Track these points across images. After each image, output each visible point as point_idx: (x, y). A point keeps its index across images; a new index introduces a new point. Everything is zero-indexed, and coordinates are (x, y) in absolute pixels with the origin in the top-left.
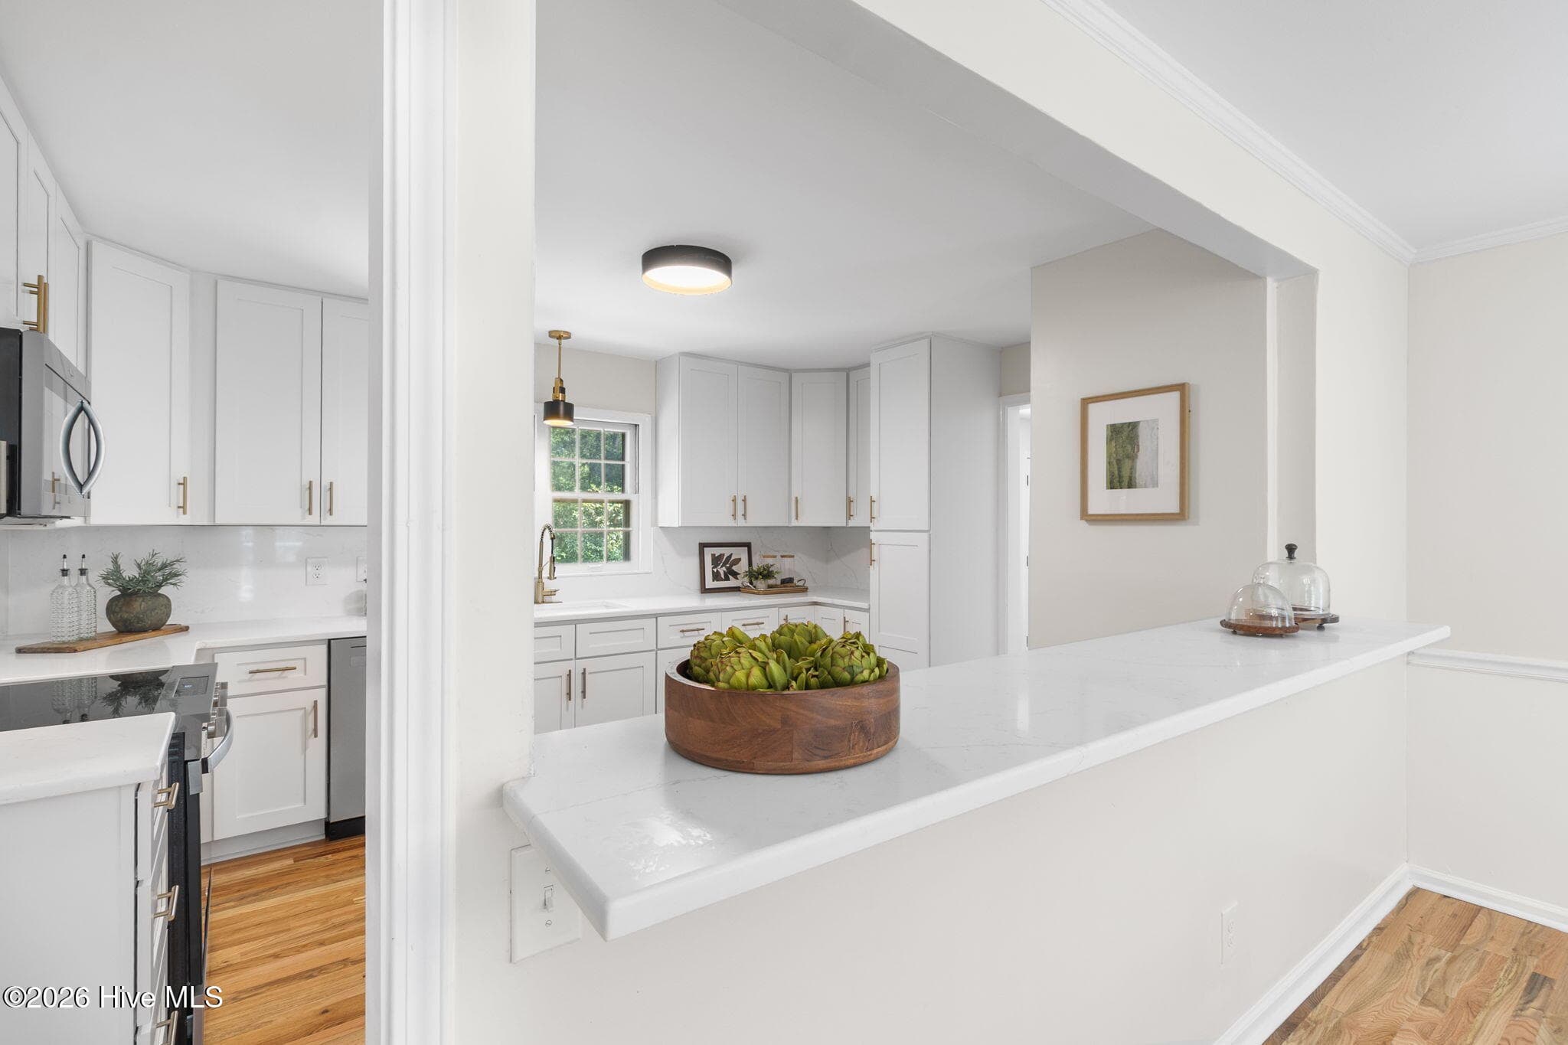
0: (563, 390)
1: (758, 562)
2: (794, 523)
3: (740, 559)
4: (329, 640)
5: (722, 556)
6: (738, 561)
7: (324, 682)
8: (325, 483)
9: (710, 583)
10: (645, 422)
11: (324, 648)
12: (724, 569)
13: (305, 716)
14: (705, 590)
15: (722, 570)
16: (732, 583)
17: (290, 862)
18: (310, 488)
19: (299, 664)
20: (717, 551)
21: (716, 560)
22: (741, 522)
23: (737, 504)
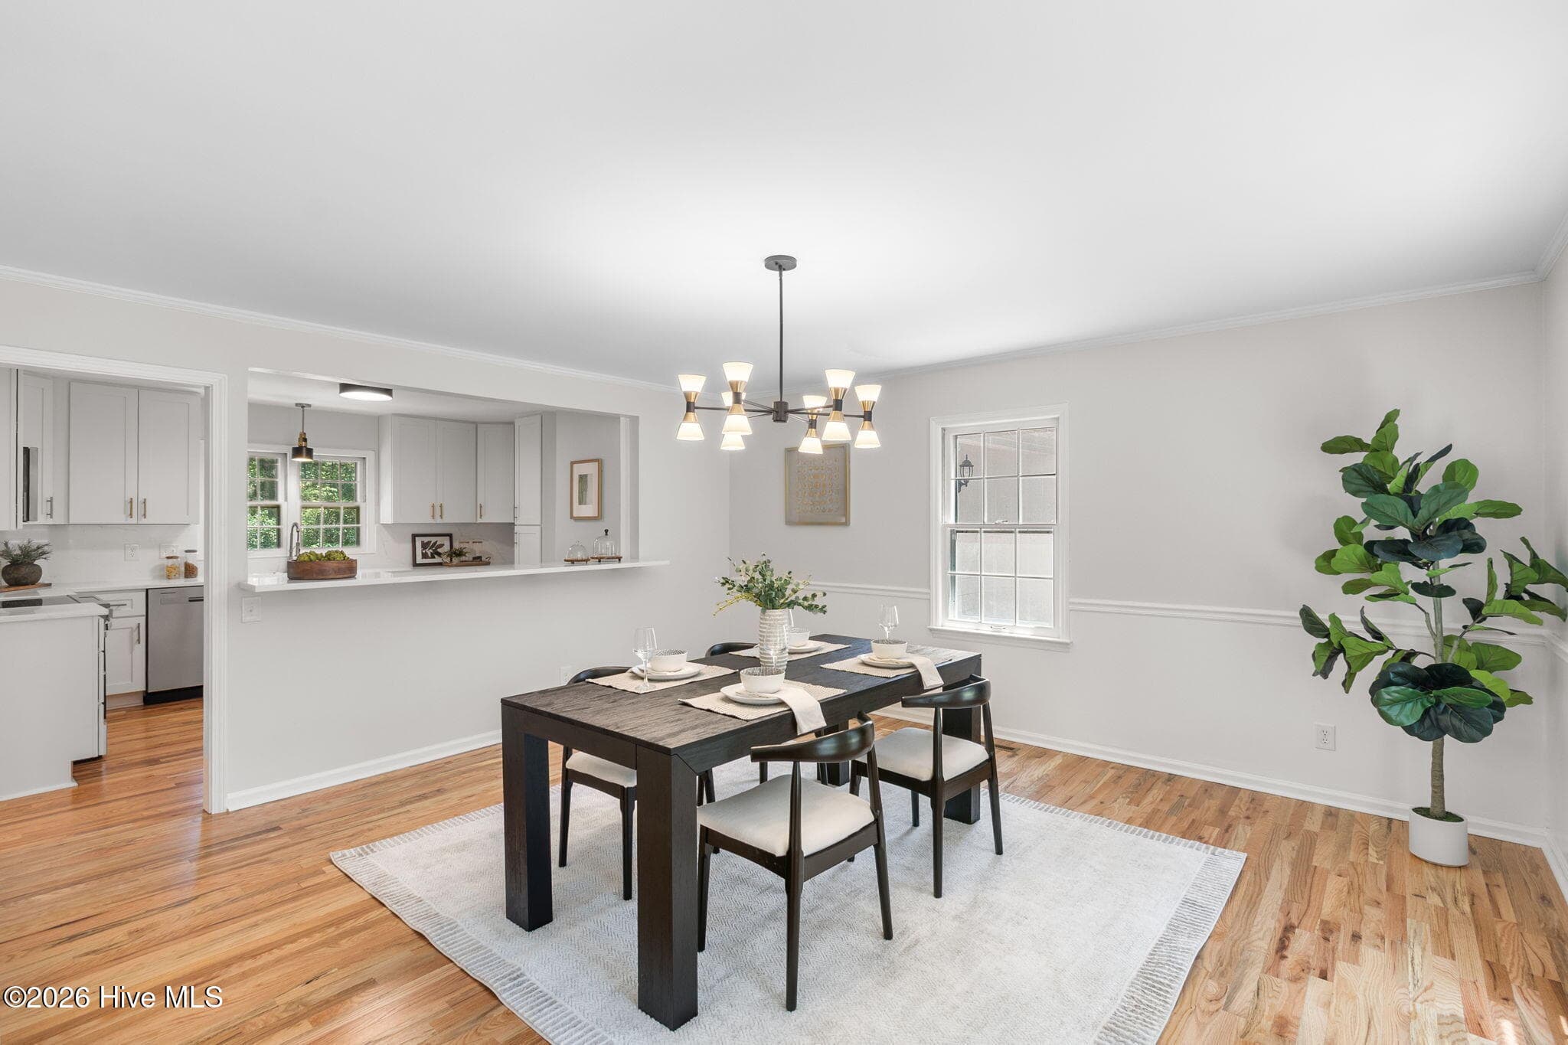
0: (305, 440)
1: (456, 546)
2: (479, 521)
3: (443, 545)
4: (147, 590)
5: (429, 542)
6: (442, 546)
7: (144, 613)
8: (141, 499)
9: (419, 560)
10: (370, 457)
11: (144, 593)
12: (431, 550)
13: (132, 633)
14: (415, 565)
15: (429, 552)
16: (437, 560)
17: (124, 712)
18: (131, 502)
19: (128, 603)
20: (426, 539)
21: (424, 546)
22: (439, 521)
23: (438, 509)
